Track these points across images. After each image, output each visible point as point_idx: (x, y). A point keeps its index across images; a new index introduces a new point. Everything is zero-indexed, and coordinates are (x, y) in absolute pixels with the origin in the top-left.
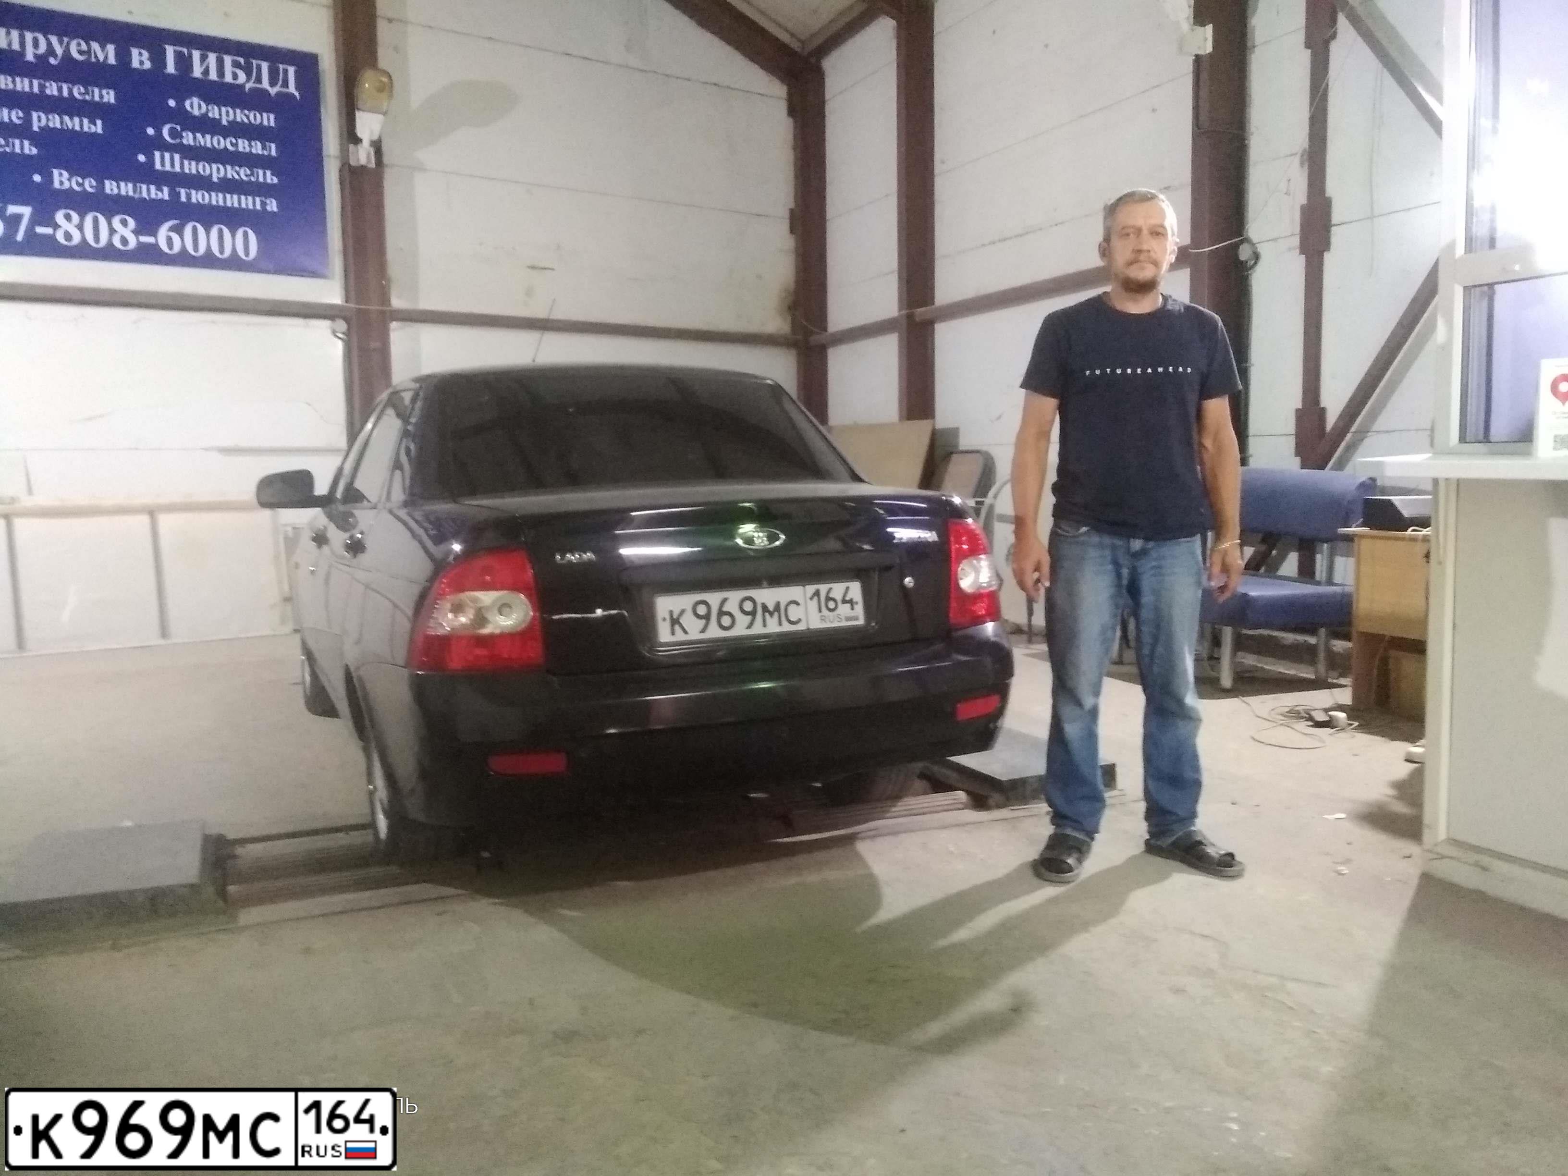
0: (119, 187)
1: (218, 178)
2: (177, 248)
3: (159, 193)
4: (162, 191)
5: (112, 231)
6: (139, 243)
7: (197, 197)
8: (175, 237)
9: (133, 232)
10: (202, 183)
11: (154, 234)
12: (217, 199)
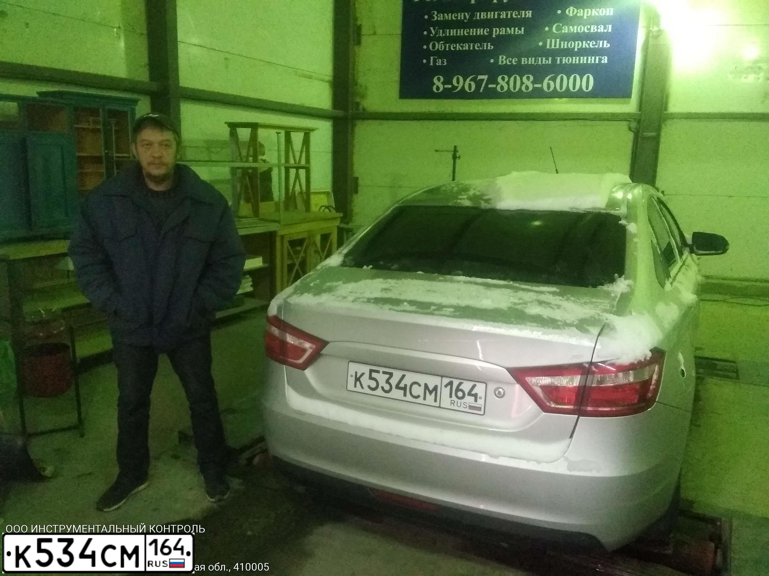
0: (528, 60)
1: (578, 49)
2: (552, 88)
3: (547, 61)
4: (548, 60)
5: (522, 83)
6: (535, 89)
7: (565, 60)
8: (552, 83)
9: (531, 82)
10: (569, 52)
11: (542, 83)
12: (575, 60)
